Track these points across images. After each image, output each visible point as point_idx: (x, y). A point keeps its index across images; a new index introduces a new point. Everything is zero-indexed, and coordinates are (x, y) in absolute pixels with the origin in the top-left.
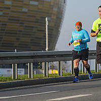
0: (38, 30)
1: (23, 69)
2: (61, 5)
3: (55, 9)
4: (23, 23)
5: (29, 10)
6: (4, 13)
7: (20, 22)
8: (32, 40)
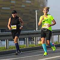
0: (32, 18)
1: (23, 41)
2: (44, 2)
3: (41, 5)
4: (22, 14)
5: (26, 6)
6: (11, 8)
7: (21, 13)
8: (28, 24)
